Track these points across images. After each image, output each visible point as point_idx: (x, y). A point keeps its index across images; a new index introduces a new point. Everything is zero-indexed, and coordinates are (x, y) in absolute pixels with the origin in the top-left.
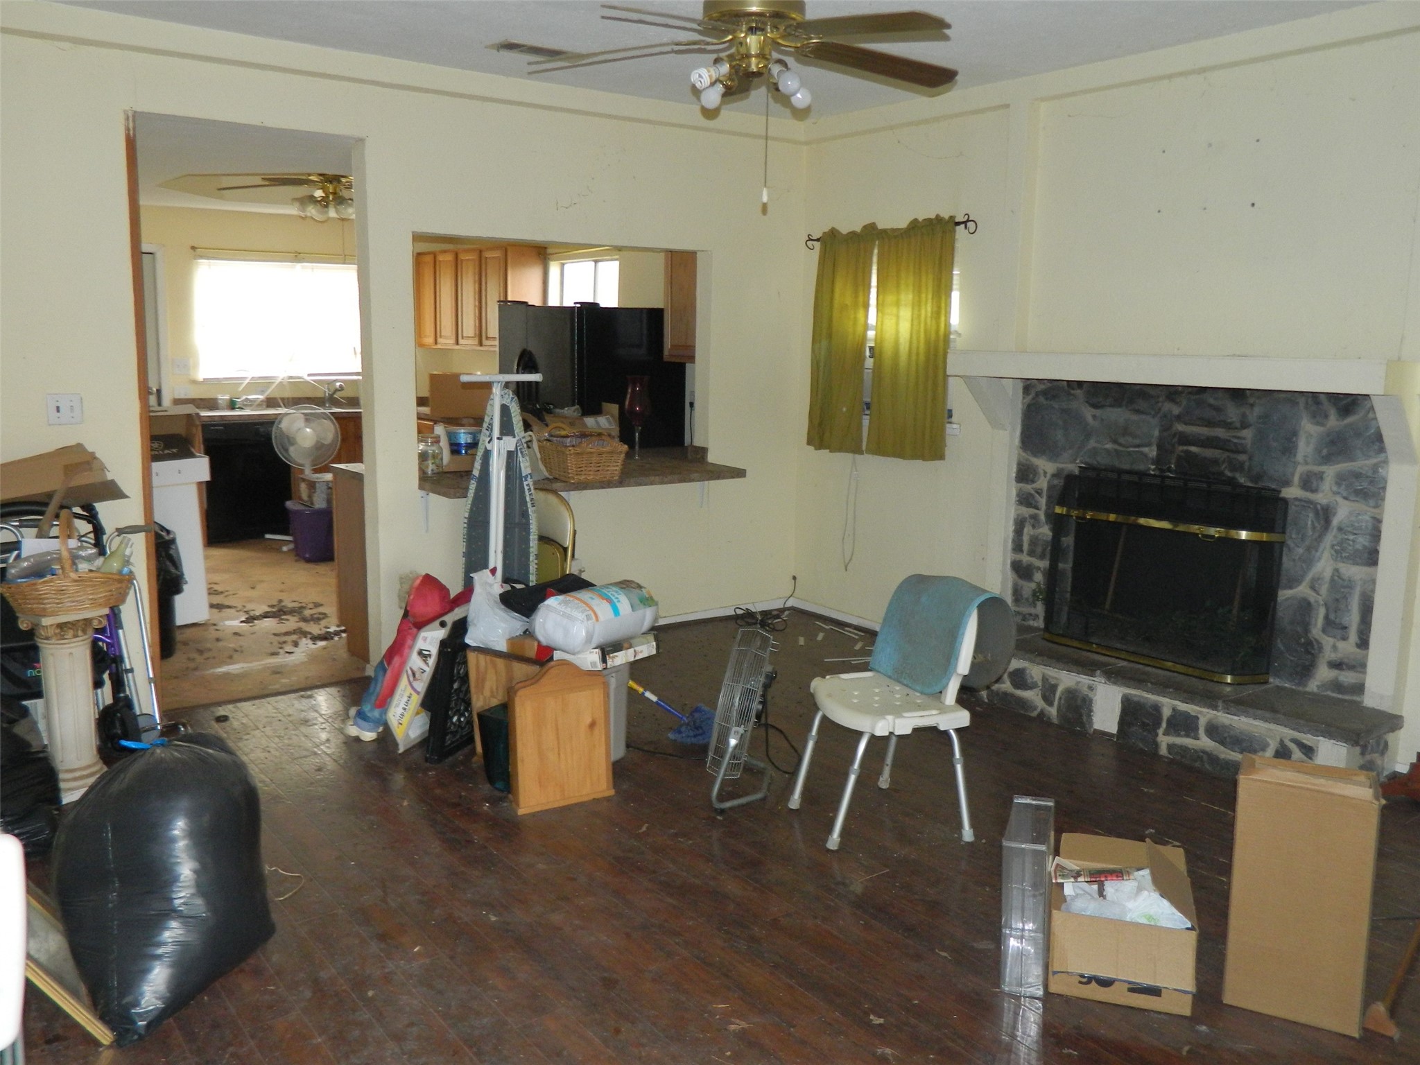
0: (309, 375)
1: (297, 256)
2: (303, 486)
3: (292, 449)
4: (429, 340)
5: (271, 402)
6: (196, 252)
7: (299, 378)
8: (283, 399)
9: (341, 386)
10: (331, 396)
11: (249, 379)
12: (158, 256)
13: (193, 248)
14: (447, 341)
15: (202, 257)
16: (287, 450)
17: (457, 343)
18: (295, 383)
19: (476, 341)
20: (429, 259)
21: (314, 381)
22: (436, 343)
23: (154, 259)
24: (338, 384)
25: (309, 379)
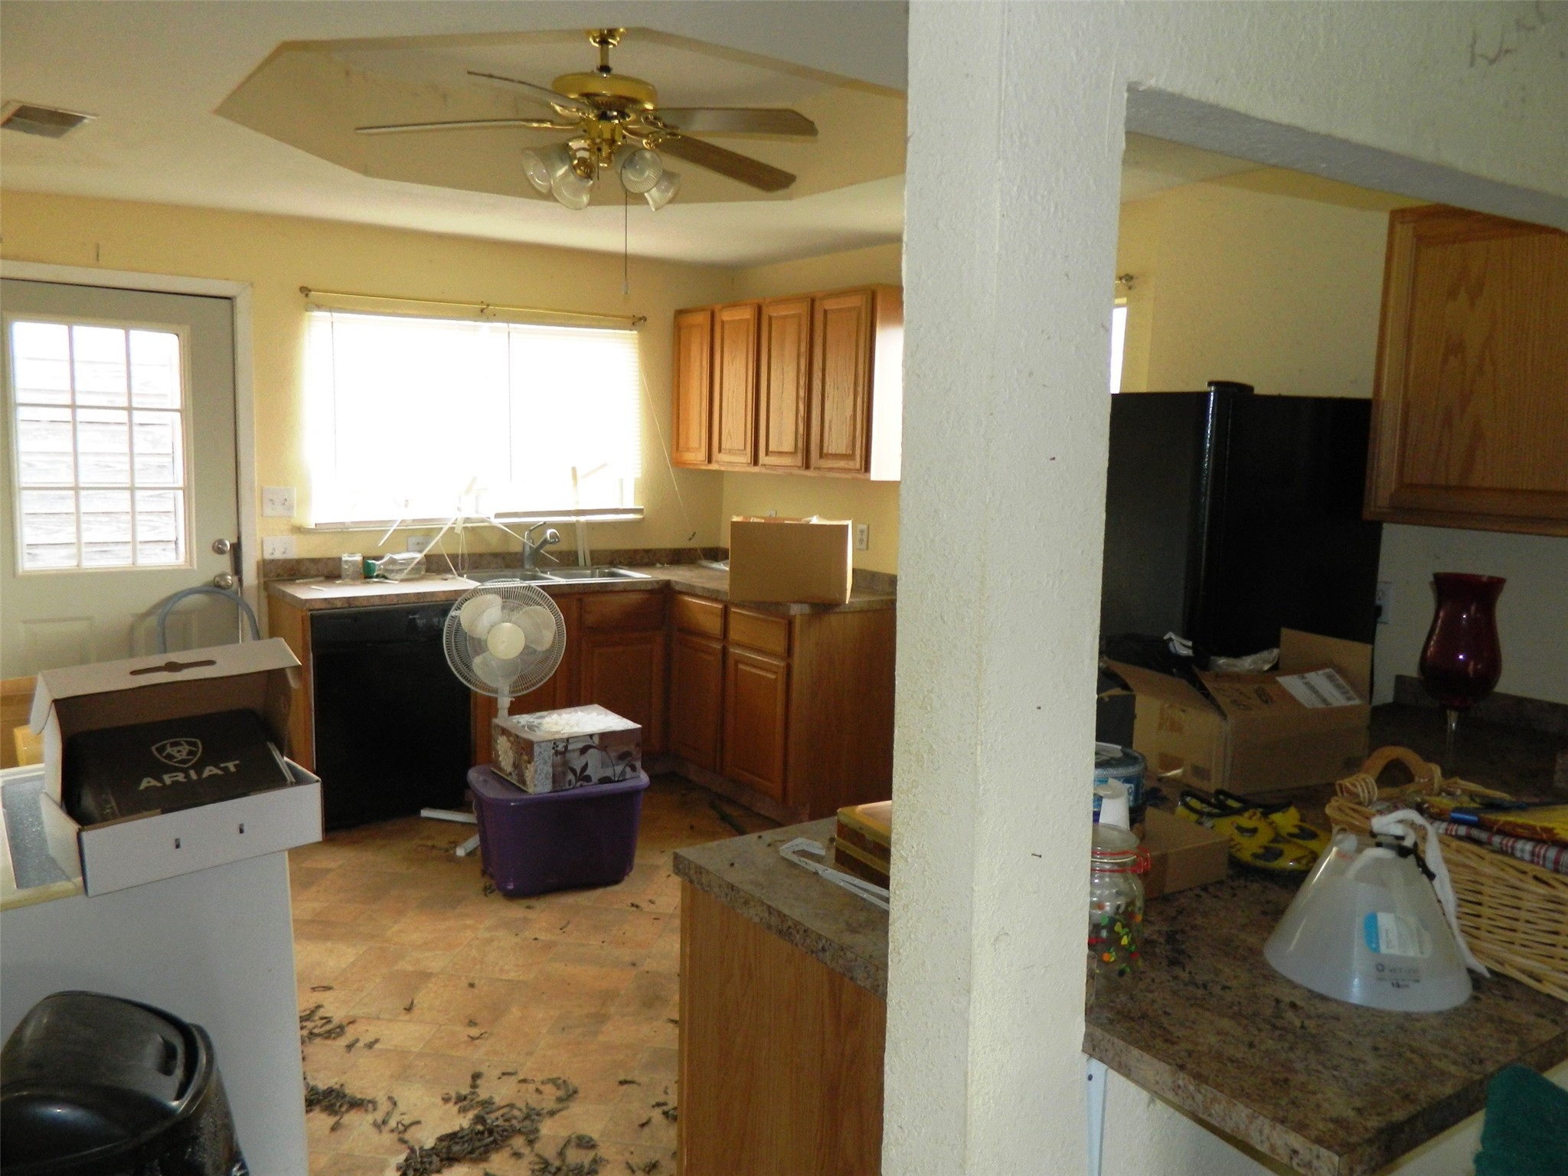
0: (498, 516)
1: (484, 312)
2: (503, 745)
3: (477, 662)
4: (696, 456)
5: (434, 565)
6: (308, 296)
7: (483, 521)
8: (454, 557)
9: (553, 536)
10: (536, 552)
11: (399, 522)
12: (241, 304)
13: (305, 290)
14: (733, 457)
15: (319, 307)
16: (468, 667)
17: (755, 461)
18: (474, 531)
19: (799, 460)
20: (702, 319)
21: (506, 525)
22: (710, 461)
23: (232, 307)
24: (549, 532)
25: (497, 522)
